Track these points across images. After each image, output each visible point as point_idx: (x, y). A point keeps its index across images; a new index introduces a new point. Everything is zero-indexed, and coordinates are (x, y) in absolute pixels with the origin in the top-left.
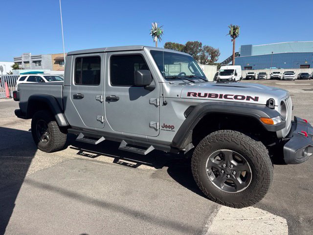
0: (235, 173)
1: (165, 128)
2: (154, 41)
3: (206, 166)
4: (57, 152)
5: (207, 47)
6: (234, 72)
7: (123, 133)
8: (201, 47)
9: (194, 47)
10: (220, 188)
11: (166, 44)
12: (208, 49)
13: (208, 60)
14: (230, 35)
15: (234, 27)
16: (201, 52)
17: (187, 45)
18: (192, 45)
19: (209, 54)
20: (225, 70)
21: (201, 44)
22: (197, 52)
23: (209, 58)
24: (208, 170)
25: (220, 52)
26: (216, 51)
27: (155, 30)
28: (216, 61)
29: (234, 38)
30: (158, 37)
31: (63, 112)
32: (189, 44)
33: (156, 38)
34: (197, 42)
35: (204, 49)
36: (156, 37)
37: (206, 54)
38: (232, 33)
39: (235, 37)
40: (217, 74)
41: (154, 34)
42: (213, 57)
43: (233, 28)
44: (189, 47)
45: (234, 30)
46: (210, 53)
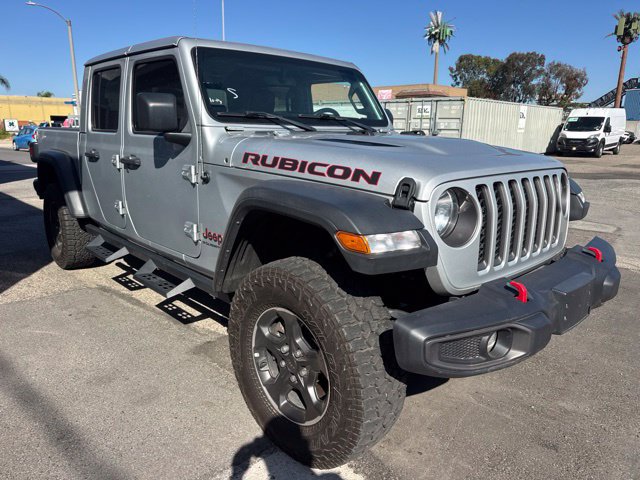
0: (304, 372)
1: (208, 240)
2: (432, 52)
3: (253, 345)
4: (81, 271)
5: (559, 65)
6: (604, 124)
7: (150, 243)
8: (542, 64)
9: (526, 66)
10: (276, 407)
11: (461, 59)
12: (558, 70)
13: (557, 96)
14: (615, 37)
15: (628, 16)
16: (542, 77)
17: (508, 60)
18: (521, 60)
19: (562, 82)
20: (581, 119)
21: (543, 57)
22: (530, 76)
23: (561, 91)
24: (257, 355)
25: (587, 76)
26: (577, 75)
27: (436, 28)
28: (578, 97)
29: (625, 44)
30: (442, 42)
31: (79, 189)
32: (514, 58)
33: (437, 45)
34: (534, 53)
35: (551, 69)
36: (437, 43)
37: (554, 82)
38: (621, 32)
39: (627, 40)
40: (560, 128)
41: (433, 37)
42: (569, 90)
43: (624, 20)
44: (513, 66)
45: (626, 23)
46: (565, 79)
